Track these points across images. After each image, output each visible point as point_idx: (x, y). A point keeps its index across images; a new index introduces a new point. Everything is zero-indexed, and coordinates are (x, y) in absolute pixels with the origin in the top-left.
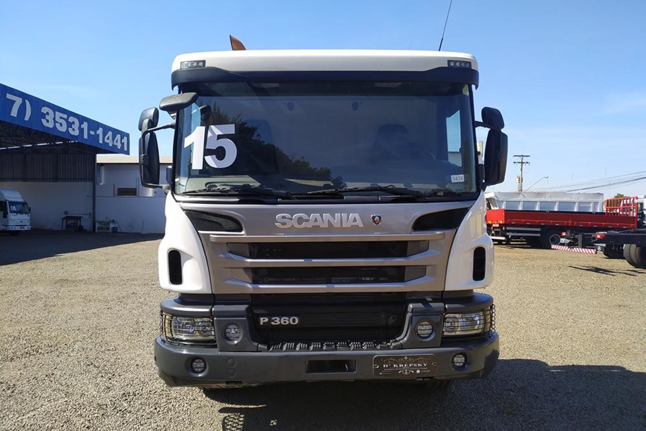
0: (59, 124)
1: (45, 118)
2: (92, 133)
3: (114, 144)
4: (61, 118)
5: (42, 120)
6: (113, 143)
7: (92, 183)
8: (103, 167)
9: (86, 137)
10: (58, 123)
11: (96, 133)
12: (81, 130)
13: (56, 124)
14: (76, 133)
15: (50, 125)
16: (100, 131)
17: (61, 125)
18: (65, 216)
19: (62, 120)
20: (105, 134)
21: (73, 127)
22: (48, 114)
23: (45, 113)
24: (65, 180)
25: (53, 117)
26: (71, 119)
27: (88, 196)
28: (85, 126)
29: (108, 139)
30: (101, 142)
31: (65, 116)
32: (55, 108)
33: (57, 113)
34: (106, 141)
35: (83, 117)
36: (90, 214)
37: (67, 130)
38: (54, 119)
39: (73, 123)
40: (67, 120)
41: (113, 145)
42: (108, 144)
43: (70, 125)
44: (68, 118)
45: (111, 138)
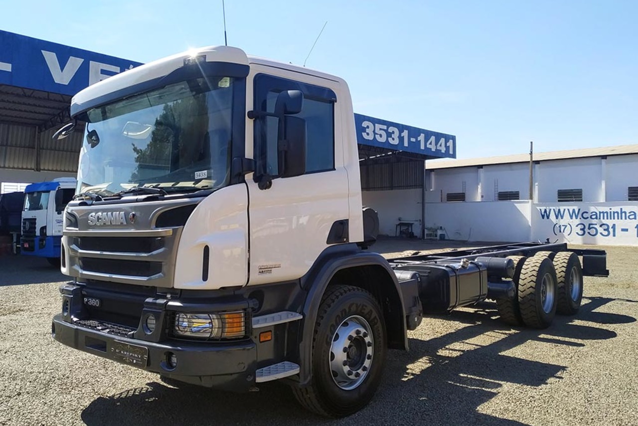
0: (379, 136)
1: (365, 132)
2: (413, 140)
3: (438, 148)
4: (381, 129)
5: (363, 133)
6: (436, 147)
7: (421, 189)
8: (433, 173)
9: (406, 144)
10: (378, 134)
11: (417, 140)
12: (401, 139)
13: (376, 136)
14: (396, 142)
15: (371, 137)
16: (422, 137)
17: (381, 136)
18: (398, 222)
19: (381, 131)
20: (426, 140)
21: (393, 137)
22: (368, 127)
23: (366, 126)
24: (400, 187)
25: (373, 130)
26: (391, 129)
27: (418, 203)
28: (405, 134)
29: (431, 144)
30: (422, 147)
31: (385, 127)
32: (375, 121)
33: (376, 125)
34: (428, 146)
35: (403, 125)
36: (420, 221)
37: (387, 139)
38: (374, 131)
39: (393, 132)
40: (386, 131)
41: (436, 150)
42: (431, 149)
43: (389, 135)
44: (388, 128)
45: (433, 143)
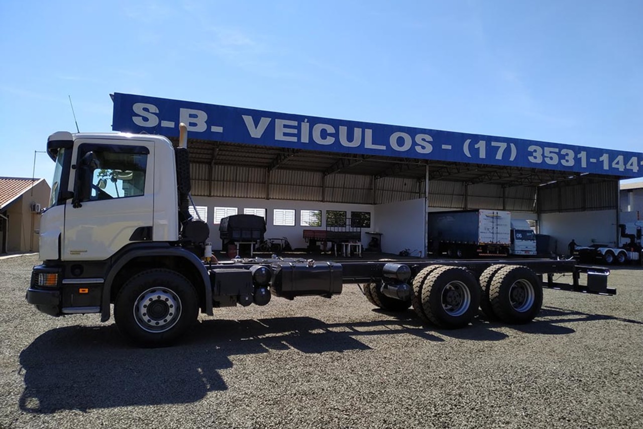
0: (549, 158)
1: (532, 155)
2: (593, 160)
3: (627, 168)
4: (551, 152)
5: (529, 157)
6: (625, 167)
7: (615, 211)
8: (631, 193)
9: (584, 165)
10: (548, 157)
11: (598, 160)
12: (578, 161)
13: (546, 159)
14: (571, 163)
15: (539, 160)
16: (605, 158)
17: (551, 158)
18: (592, 244)
19: (551, 154)
20: (611, 160)
21: (566, 159)
22: (535, 151)
23: (532, 151)
24: (591, 209)
25: (542, 153)
26: (564, 152)
27: (613, 224)
28: (583, 155)
29: (618, 163)
30: (606, 167)
31: (557, 150)
32: (543, 145)
33: (545, 148)
34: (614, 165)
35: (579, 147)
36: (615, 243)
37: (559, 161)
38: (543, 155)
39: (567, 154)
40: (558, 154)
41: (625, 169)
42: (618, 169)
43: (562, 157)
44: (560, 151)
45: (621, 162)
